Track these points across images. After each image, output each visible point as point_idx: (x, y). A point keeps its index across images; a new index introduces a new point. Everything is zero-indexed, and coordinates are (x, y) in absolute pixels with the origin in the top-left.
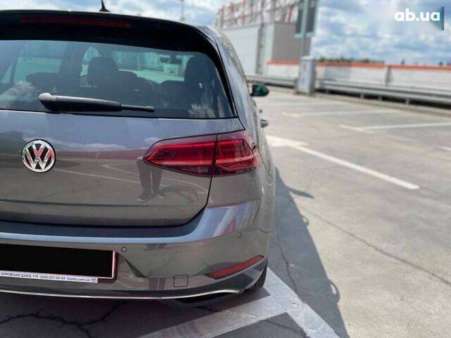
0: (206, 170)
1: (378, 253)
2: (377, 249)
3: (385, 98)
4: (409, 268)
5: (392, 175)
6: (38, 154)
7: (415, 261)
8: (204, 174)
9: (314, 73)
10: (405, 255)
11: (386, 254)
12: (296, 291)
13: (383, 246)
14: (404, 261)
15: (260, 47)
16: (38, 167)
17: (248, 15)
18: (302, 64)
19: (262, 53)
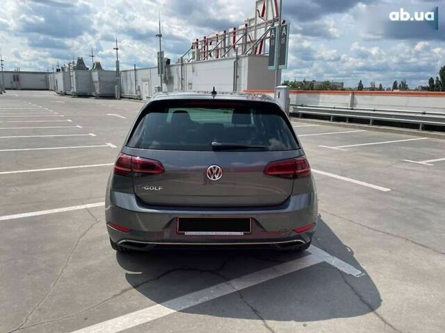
0: (291, 176)
1: (371, 231)
2: (369, 228)
3: (351, 120)
4: (391, 237)
5: (369, 183)
6: (215, 171)
7: (394, 233)
8: (290, 178)
9: (288, 99)
10: (388, 231)
11: (375, 230)
12: (326, 251)
13: (374, 226)
14: (388, 234)
15: (236, 77)
16: (214, 178)
17: (221, 48)
18: (278, 91)
19: (238, 83)
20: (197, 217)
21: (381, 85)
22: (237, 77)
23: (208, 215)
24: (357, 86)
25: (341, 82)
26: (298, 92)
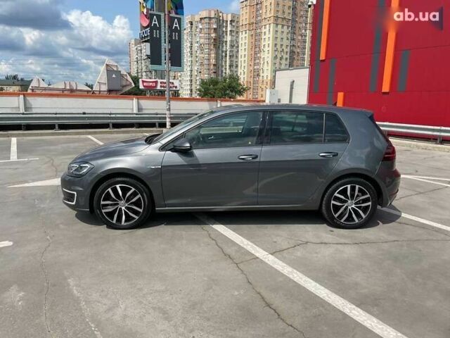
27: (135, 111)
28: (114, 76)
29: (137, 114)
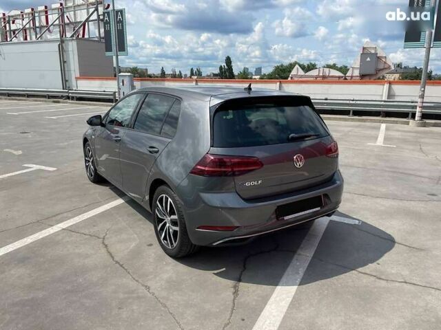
9: (132, 87)
16: (299, 165)
17: (30, 28)
18: (121, 79)
19: (66, 69)
20: (284, 203)
21: (180, 72)
22: (65, 62)
23: (296, 199)
24: (160, 72)
25: (145, 68)
26: (141, 80)
27: (385, 98)
28: (368, 59)
29: (385, 101)
